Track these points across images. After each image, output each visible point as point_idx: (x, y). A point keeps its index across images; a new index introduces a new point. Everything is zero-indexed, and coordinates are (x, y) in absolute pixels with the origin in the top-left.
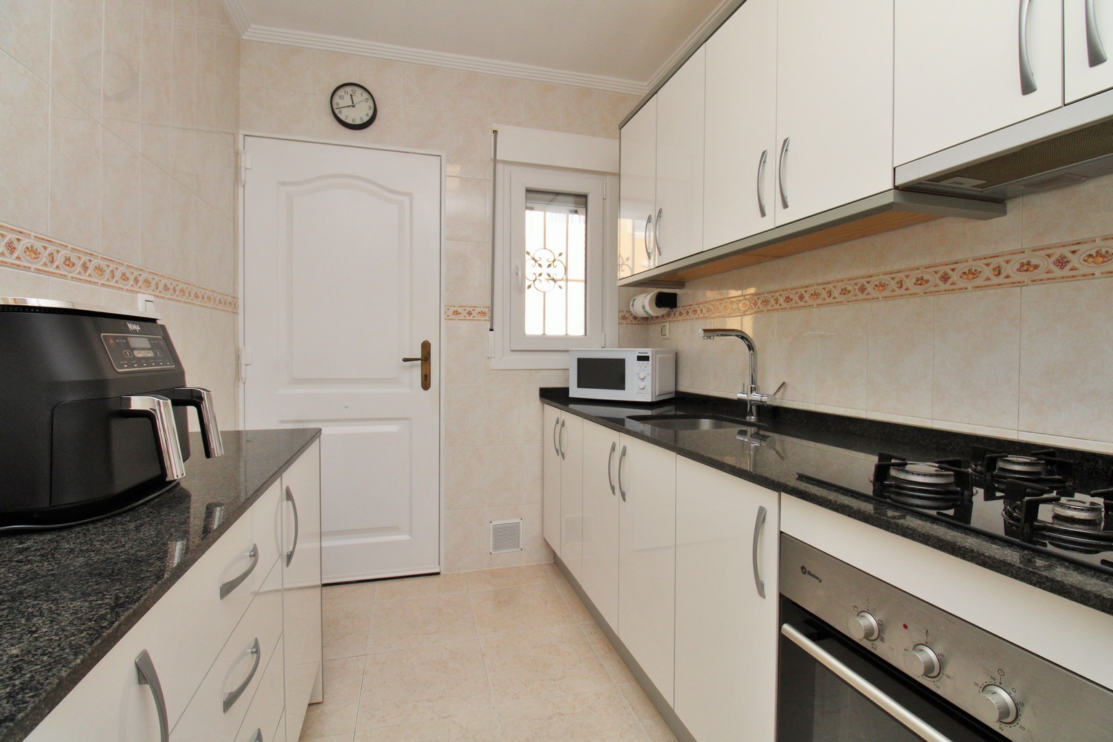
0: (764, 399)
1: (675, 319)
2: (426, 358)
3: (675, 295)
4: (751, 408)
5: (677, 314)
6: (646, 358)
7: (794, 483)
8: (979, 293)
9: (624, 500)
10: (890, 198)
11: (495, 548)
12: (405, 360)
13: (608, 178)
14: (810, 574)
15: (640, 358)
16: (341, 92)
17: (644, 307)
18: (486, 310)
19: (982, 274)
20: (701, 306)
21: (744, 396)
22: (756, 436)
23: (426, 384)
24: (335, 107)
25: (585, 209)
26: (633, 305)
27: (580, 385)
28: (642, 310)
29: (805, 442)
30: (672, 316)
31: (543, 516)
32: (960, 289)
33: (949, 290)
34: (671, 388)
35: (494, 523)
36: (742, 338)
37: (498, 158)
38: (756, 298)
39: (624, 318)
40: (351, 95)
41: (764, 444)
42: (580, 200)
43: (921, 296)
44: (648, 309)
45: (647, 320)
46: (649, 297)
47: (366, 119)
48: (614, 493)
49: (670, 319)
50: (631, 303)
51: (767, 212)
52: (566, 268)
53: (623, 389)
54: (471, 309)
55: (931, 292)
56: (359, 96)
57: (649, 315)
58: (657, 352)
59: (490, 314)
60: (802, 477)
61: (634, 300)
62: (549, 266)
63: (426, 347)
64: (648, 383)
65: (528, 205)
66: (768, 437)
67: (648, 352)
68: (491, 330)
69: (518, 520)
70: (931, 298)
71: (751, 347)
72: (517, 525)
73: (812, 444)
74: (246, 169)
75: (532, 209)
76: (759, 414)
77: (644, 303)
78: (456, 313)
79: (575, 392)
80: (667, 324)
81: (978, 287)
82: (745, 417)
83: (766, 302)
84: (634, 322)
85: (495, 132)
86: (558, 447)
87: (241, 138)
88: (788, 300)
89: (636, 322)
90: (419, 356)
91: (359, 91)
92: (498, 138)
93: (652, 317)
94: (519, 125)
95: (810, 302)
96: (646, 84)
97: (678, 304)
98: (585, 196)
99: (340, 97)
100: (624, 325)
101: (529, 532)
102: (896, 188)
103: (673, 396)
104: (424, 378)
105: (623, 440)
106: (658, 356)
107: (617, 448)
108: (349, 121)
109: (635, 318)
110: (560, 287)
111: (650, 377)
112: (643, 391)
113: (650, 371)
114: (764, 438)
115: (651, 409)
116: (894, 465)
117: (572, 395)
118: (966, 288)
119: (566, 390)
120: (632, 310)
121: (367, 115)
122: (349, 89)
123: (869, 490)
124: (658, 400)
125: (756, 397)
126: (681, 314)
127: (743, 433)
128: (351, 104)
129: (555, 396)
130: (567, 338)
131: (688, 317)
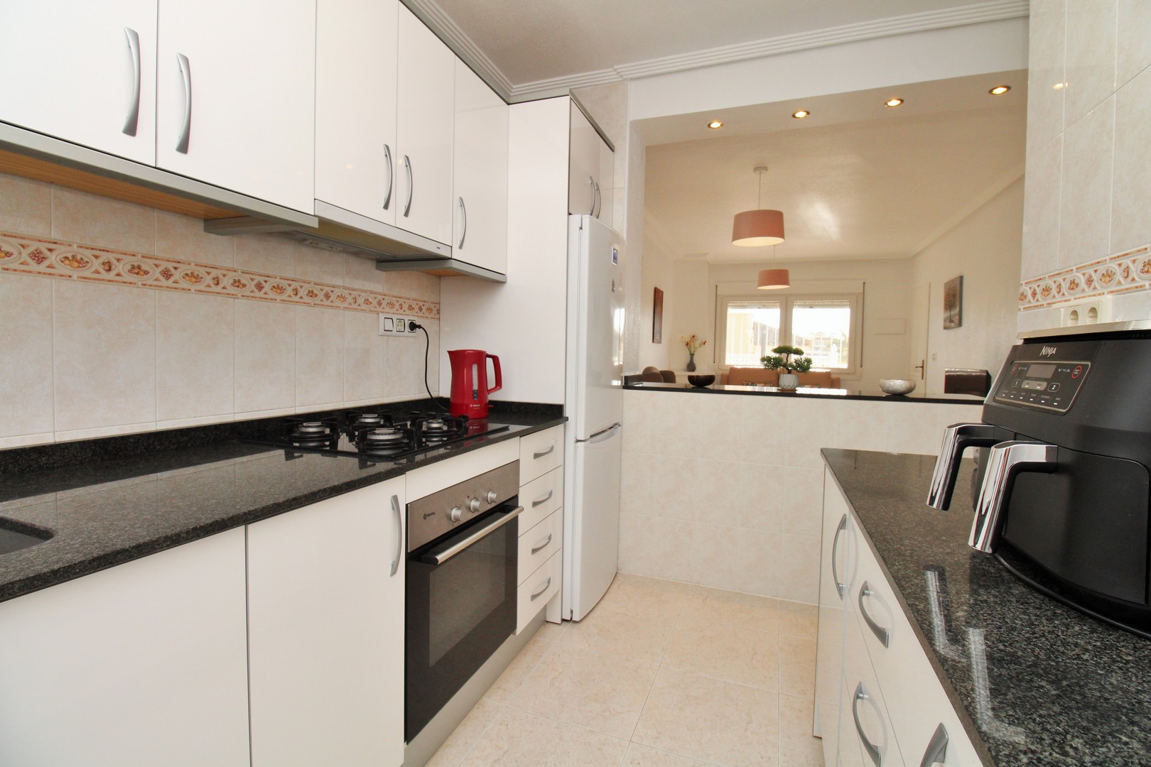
14: (429, 515)
19: (203, 280)
32: (183, 289)
33: (171, 288)
43: (138, 287)
55: (151, 285)
70: (151, 292)
81: (200, 291)
118: (189, 290)
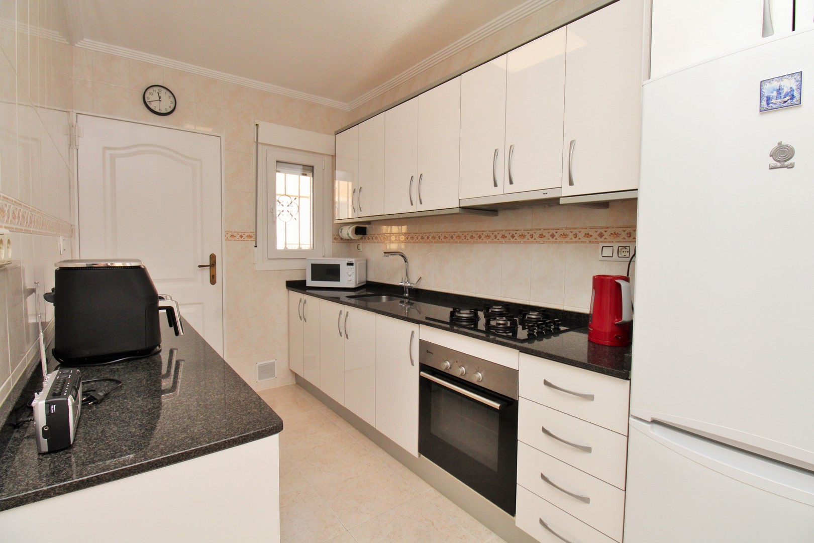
0: (412, 285)
1: (365, 241)
2: (213, 264)
3: (365, 228)
4: (406, 289)
5: (367, 238)
6: (352, 264)
7: (424, 320)
8: (490, 244)
9: (347, 338)
10: (457, 211)
11: (260, 379)
12: (200, 266)
13: (325, 157)
14: (429, 352)
15: (348, 264)
16: (151, 90)
17: (348, 234)
18: (252, 234)
20: (380, 236)
21: (403, 284)
22: (409, 303)
23: (213, 280)
24: (147, 100)
25: (311, 174)
26: (341, 232)
27: (313, 279)
28: (347, 236)
29: (429, 305)
30: (364, 239)
31: (289, 356)
34: (364, 279)
35: (259, 364)
36: (402, 256)
37: (259, 141)
38: (407, 235)
39: (335, 239)
40: (158, 93)
41: (412, 307)
42: (308, 169)
44: (350, 235)
45: (349, 241)
46: (351, 228)
47: (169, 110)
48: (341, 336)
49: (362, 241)
50: (340, 231)
51: (413, 204)
52: (299, 207)
53: (339, 281)
54: (242, 234)
56: (165, 95)
57: (350, 237)
58: (357, 261)
59: (254, 237)
60: (427, 318)
61: (342, 229)
62: (288, 206)
63: (213, 258)
64: (353, 278)
65: (278, 169)
66: (413, 303)
67: (352, 260)
68: (256, 247)
69: (274, 361)
71: (406, 261)
72: (274, 363)
73: (432, 306)
74: (79, 137)
75: (279, 172)
76: (409, 293)
77: (348, 232)
78: (232, 236)
79: (310, 283)
80: (361, 244)
82: (403, 294)
83: (412, 238)
84: (341, 241)
85: (257, 125)
86: (301, 315)
87: (75, 115)
88: (422, 238)
89: (342, 241)
90: (208, 264)
91: (164, 90)
92: (259, 130)
93: (352, 239)
94: (271, 121)
95: (432, 240)
96: (347, 104)
97: (367, 233)
98: (313, 167)
99: (150, 93)
100: (336, 243)
101: (281, 367)
102: (460, 207)
103: (364, 283)
104: (211, 277)
105: (346, 309)
106: (358, 263)
107: (343, 312)
108: (157, 110)
109: (342, 239)
110: (295, 219)
111: (354, 275)
112: (350, 282)
113: (354, 271)
114: (412, 304)
115: (355, 292)
116: (458, 311)
117: (308, 285)
119: (304, 282)
120: (340, 234)
121: (170, 107)
122: (156, 89)
123: (448, 320)
124: (358, 286)
125: (408, 285)
126: (369, 239)
127: (402, 302)
128: (158, 99)
129: (297, 286)
130: (300, 251)
131: (372, 241)
